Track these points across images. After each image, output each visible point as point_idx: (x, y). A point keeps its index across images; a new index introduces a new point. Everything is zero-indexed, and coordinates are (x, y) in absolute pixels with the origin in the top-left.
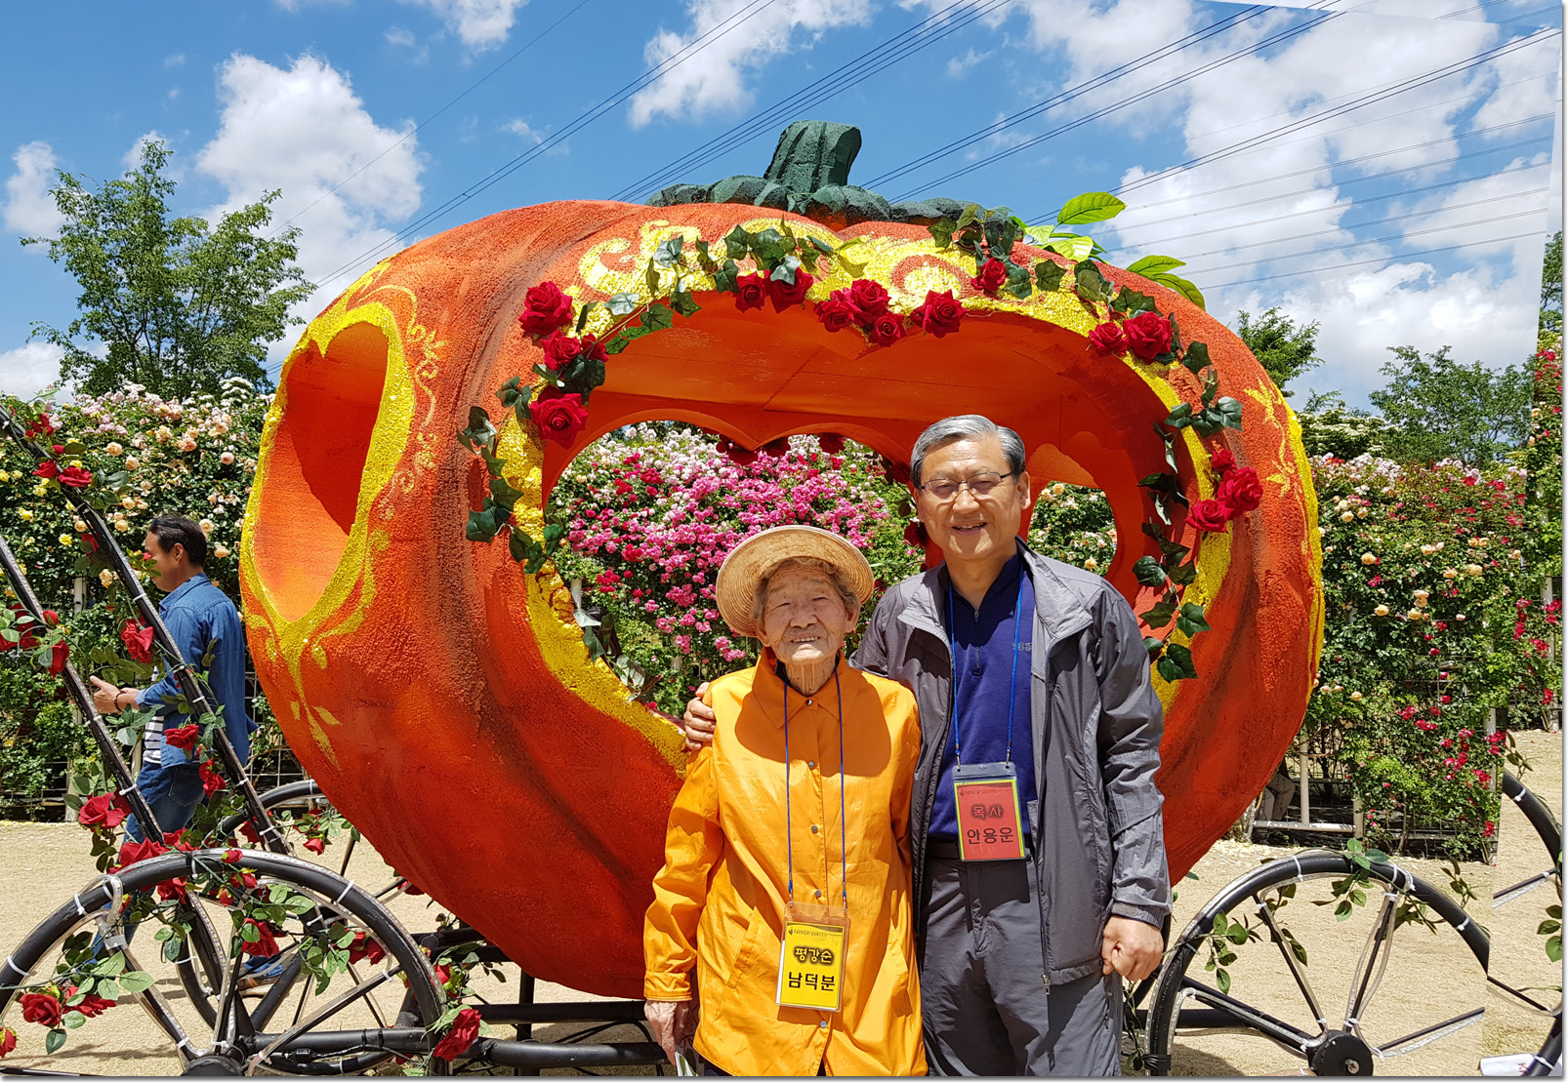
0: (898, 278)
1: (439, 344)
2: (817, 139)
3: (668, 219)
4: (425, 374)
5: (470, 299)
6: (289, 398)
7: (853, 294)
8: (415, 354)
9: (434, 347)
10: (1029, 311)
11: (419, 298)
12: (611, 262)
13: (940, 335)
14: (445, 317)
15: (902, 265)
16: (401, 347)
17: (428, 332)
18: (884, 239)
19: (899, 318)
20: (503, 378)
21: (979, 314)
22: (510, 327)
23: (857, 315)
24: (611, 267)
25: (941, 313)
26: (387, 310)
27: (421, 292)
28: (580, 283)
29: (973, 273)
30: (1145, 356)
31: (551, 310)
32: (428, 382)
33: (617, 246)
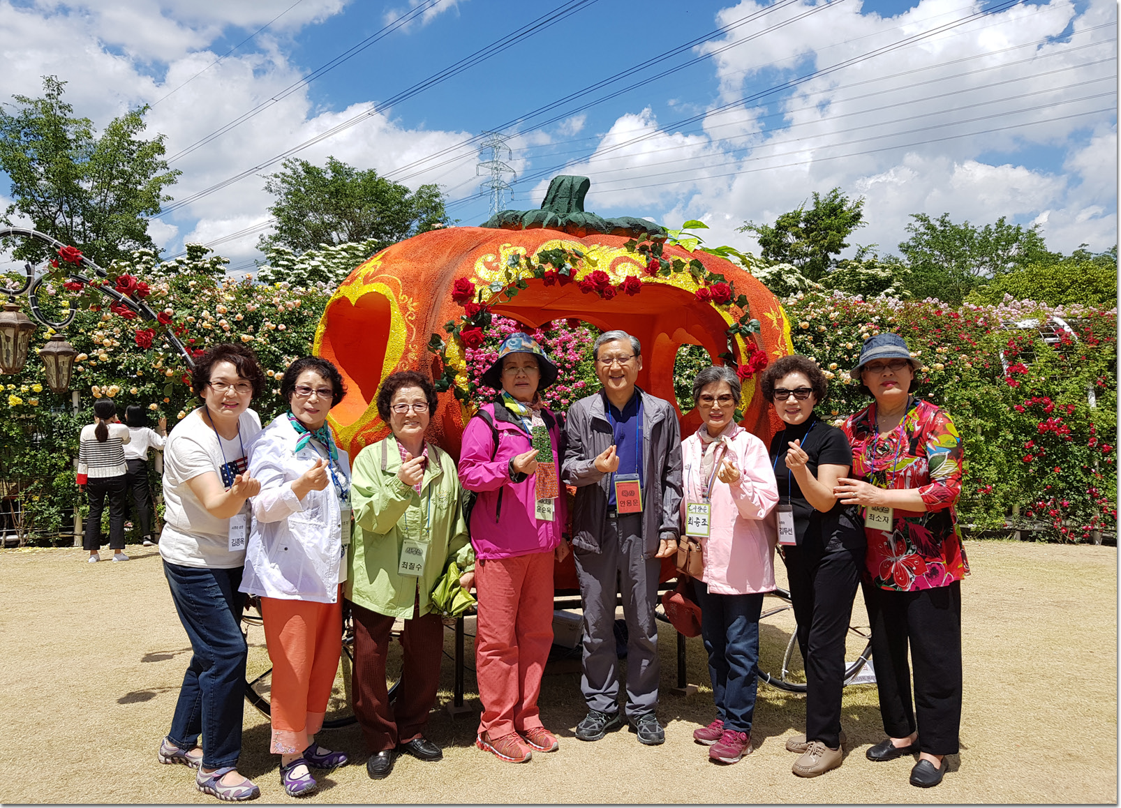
0: (613, 268)
1: (415, 304)
2: (569, 186)
3: (510, 243)
4: (410, 318)
5: (426, 283)
6: (328, 321)
7: (594, 277)
8: (404, 309)
9: (412, 306)
10: (669, 283)
11: (402, 282)
12: (488, 266)
13: (632, 295)
14: (416, 291)
15: (614, 261)
16: (397, 305)
17: (409, 298)
18: (605, 247)
19: (614, 287)
20: (446, 321)
21: (647, 284)
22: (446, 297)
23: (596, 287)
24: (489, 269)
25: (632, 285)
26: (387, 287)
27: (403, 279)
28: (476, 277)
29: (645, 264)
30: (719, 303)
31: (466, 290)
32: (411, 321)
33: (490, 258)
